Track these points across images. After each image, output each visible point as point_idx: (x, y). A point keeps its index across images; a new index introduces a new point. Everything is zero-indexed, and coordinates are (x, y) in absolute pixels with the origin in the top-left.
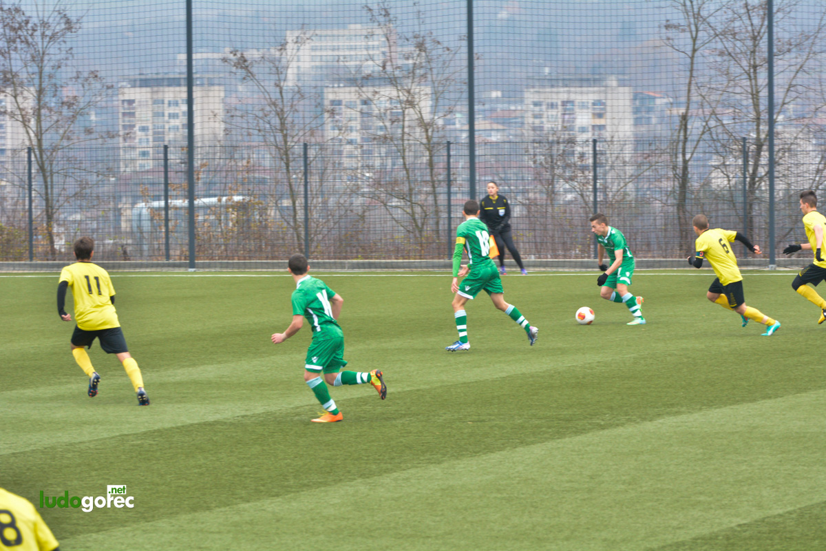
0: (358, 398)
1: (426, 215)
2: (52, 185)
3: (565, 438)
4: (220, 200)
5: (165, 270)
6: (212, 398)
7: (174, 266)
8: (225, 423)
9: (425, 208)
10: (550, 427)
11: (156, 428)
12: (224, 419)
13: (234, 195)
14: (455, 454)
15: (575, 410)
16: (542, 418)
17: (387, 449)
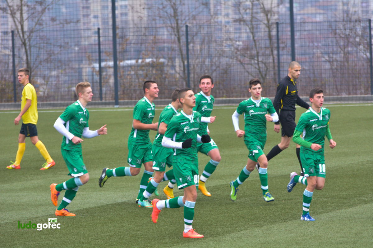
0: (214, 186)
1: (267, 69)
2: (30, 54)
3: (342, 209)
4: (137, 62)
5: (100, 107)
6: (122, 188)
7: (106, 104)
8: (129, 203)
9: (267, 64)
10: (333, 203)
11: (85, 207)
12: (128, 201)
13: (146, 58)
14: (272, 221)
15: (350, 191)
16: (328, 198)
17: (229, 219)
